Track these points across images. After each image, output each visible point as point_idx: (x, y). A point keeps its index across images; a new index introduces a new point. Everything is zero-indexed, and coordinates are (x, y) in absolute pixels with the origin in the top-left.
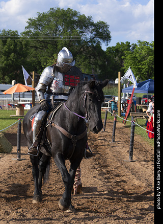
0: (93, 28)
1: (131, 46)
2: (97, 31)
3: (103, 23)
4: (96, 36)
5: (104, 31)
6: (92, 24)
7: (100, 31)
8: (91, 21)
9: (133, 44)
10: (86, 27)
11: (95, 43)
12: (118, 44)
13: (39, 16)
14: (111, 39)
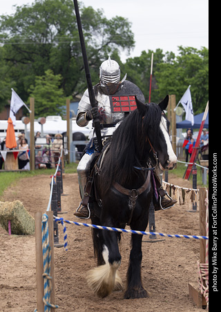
0: (106, 27)
1: (164, 56)
2: (112, 32)
3: (121, 19)
4: (111, 40)
5: (124, 32)
6: (104, 22)
7: (118, 32)
8: (102, 17)
9: (168, 52)
10: (95, 27)
11: (109, 51)
12: (144, 53)
13: (18, 10)
14: (135, 44)
